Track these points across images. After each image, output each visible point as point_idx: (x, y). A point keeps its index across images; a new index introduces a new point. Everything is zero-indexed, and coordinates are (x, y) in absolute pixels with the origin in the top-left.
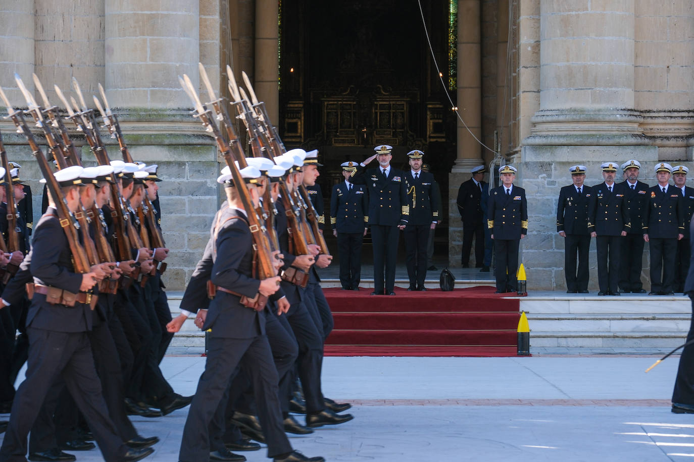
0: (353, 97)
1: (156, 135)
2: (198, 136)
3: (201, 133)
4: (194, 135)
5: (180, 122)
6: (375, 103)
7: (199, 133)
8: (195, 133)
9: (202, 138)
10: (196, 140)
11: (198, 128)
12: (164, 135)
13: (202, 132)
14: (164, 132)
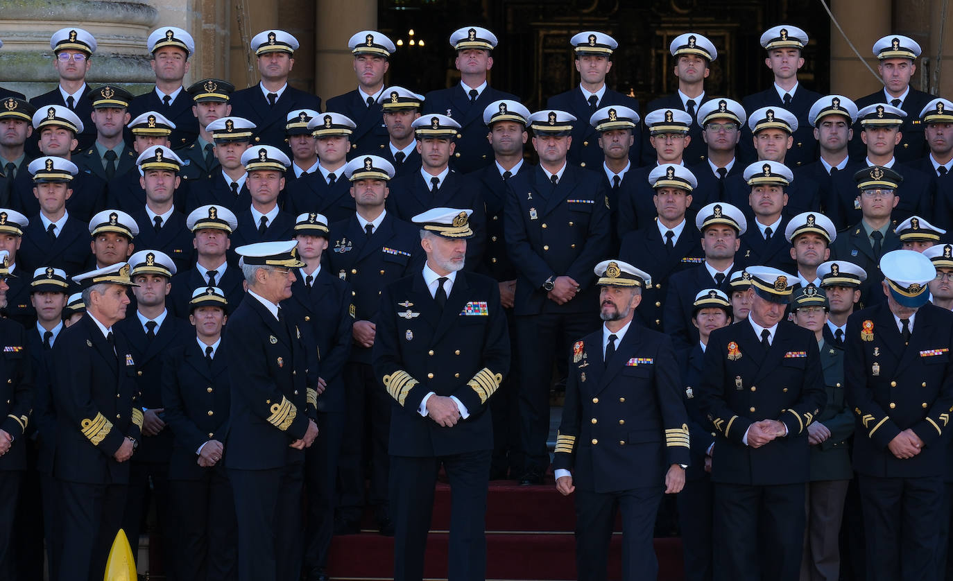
0: (606, 19)
1: (15, 54)
2: (127, 59)
3: (137, 52)
4: (117, 56)
5: (81, 21)
6: (658, 33)
7: (131, 51)
8: (121, 51)
9: (139, 64)
10: (123, 67)
11: (127, 38)
12: (34, 54)
13: (139, 47)
14: (36, 48)
